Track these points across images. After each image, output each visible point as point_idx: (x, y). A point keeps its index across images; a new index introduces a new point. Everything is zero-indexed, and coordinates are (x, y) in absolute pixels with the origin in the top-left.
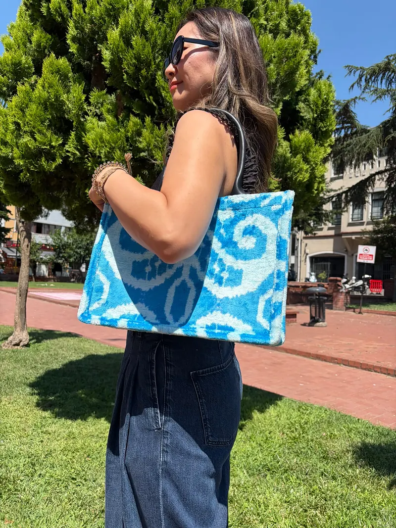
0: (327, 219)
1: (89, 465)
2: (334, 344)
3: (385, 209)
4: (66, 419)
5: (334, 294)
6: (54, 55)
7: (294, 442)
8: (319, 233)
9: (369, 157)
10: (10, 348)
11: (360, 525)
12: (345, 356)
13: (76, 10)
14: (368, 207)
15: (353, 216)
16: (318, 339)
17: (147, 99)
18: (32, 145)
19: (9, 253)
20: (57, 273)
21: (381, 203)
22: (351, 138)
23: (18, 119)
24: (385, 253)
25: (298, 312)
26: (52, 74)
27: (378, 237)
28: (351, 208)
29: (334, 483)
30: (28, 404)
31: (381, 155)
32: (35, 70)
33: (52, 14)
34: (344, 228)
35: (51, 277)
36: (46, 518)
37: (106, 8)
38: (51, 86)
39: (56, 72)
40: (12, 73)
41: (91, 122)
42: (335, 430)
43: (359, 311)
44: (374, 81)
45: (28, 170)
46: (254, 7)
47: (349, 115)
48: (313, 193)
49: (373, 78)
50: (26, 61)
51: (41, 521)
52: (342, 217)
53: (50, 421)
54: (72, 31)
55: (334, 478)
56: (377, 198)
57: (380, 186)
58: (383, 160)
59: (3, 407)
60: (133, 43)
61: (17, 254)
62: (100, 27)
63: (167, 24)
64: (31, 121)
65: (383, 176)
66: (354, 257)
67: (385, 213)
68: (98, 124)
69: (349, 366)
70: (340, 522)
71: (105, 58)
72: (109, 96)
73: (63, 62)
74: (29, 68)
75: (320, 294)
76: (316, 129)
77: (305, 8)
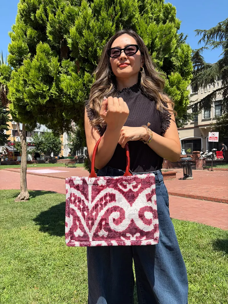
0: (190, 118)
1: (73, 258)
2: (198, 188)
3: (223, 110)
4: (57, 236)
5: (197, 161)
6: (42, 42)
7: (181, 241)
8: (186, 127)
9: (212, 81)
10: (19, 201)
11: (220, 280)
12: (204, 195)
13: (51, 17)
14: (213, 110)
15: (204, 116)
16: (189, 186)
17: (93, 62)
18: (33, 91)
19: (9, 149)
20: (37, 158)
21: (220, 107)
22: (201, 71)
23: (25, 78)
24: (224, 135)
25: (177, 172)
26: (42, 52)
27: (219, 127)
28: (203, 111)
29: (204, 260)
30: (35, 229)
31: (218, 80)
32: (29, 50)
33: (37, 19)
34: (200, 123)
35: (34, 161)
36: (56, 285)
37: (67, 15)
38: (42, 59)
39: (44, 52)
40: (18, 53)
41: (63, 77)
42: (203, 234)
43: (211, 169)
44: (212, 38)
45: (32, 104)
46: (145, 8)
47: (199, 58)
48: (183, 106)
49: (212, 36)
50: (24, 45)
51: (54, 287)
52: (198, 116)
53: (49, 238)
54: (49, 29)
55: (203, 258)
56: (218, 104)
57: (219, 97)
58: (220, 82)
59: (22, 232)
60: (84, 34)
61: (14, 149)
62: (64, 26)
63: (101, 22)
64: (32, 78)
65: (221, 92)
66: (207, 139)
67: (223, 113)
68: (67, 77)
69: (207, 200)
70: (209, 279)
71: (69, 42)
72: (71, 62)
73: (46, 46)
74: (26, 49)
75: (189, 161)
76: (182, 71)
77: (172, 5)
